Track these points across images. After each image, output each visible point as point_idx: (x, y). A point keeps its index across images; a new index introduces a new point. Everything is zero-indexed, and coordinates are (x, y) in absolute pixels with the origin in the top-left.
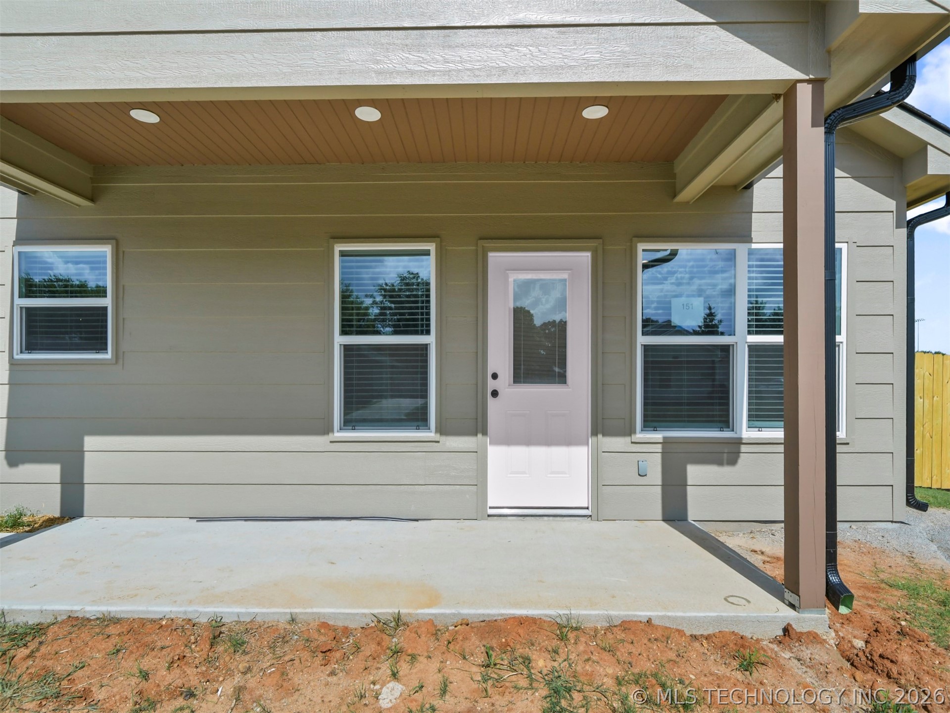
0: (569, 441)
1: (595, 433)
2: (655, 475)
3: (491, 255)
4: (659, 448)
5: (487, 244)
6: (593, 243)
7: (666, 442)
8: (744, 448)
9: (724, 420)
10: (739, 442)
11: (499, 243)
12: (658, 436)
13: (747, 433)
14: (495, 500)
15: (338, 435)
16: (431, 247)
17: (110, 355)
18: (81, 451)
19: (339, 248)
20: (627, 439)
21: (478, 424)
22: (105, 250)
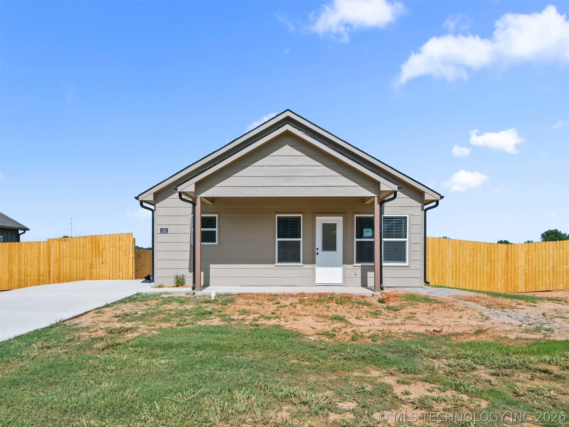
0: (337, 266)
1: (343, 264)
2: (359, 275)
3: (317, 217)
4: (360, 268)
5: (316, 215)
6: (343, 215)
11: (319, 214)
12: (360, 265)
13: (384, 264)
14: (318, 281)
15: (277, 264)
16: (301, 215)
17: (217, 243)
18: (209, 268)
19: (277, 215)
20: (352, 265)
21: (313, 262)
22: (216, 216)
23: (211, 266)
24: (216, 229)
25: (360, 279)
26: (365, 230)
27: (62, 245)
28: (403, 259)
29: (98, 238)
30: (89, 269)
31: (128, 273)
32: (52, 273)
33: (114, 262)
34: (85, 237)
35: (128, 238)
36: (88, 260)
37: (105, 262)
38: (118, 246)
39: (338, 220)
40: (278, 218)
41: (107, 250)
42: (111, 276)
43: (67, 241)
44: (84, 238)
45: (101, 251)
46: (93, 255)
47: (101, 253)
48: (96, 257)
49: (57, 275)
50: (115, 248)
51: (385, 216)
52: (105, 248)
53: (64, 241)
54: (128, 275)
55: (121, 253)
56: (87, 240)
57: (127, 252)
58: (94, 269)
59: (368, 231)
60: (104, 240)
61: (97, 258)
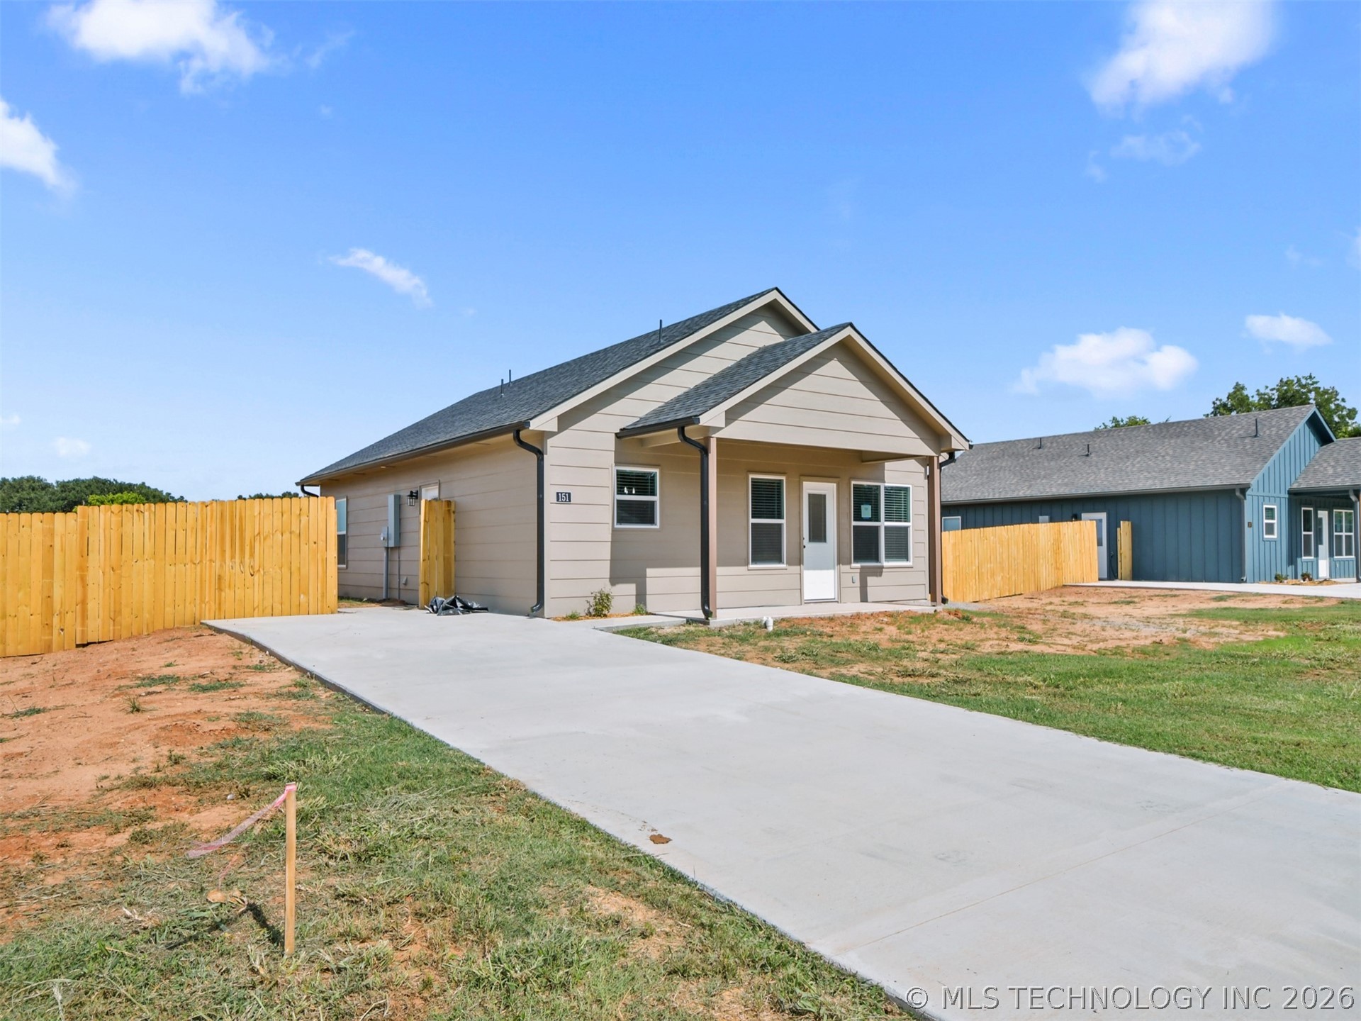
0: (828, 568)
1: (839, 563)
2: (858, 583)
3: (804, 483)
4: (858, 571)
5: (802, 477)
6: (837, 480)
7: (862, 568)
8: (884, 570)
9: (877, 559)
10: (882, 567)
11: (806, 478)
12: (858, 565)
13: (886, 564)
14: (807, 596)
15: (752, 566)
16: (783, 478)
17: (657, 526)
18: (645, 576)
19: (752, 476)
20: (848, 567)
21: (800, 562)
22: (656, 471)
23: (650, 572)
24: (656, 499)
25: (859, 589)
26: (863, 507)
27: (127, 528)
28: (906, 557)
29: (240, 509)
30: (213, 589)
31: (323, 596)
32: (91, 605)
33: (285, 570)
34: (203, 503)
35: (322, 510)
36: (211, 566)
37: (259, 570)
38: (295, 528)
39: (828, 489)
40: (754, 481)
41: (264, 539)
42: (277, 607)
43: (147, 514)
44: (200, 506)
45: (247, 542)
46: (223, 551)
47: (247, 549)
48: (233, 557)
49: (112, 609)
50: (287, 535)
51: (887, 484)
52: (259, 533)
53: (135, 514)
54: (322, 602)
55: (305, 548)
56: (209, 514)
57: (321, 544)
58: (227, 590)
59: (866, 509)
60: (256, 513)
61: (237, 560)
